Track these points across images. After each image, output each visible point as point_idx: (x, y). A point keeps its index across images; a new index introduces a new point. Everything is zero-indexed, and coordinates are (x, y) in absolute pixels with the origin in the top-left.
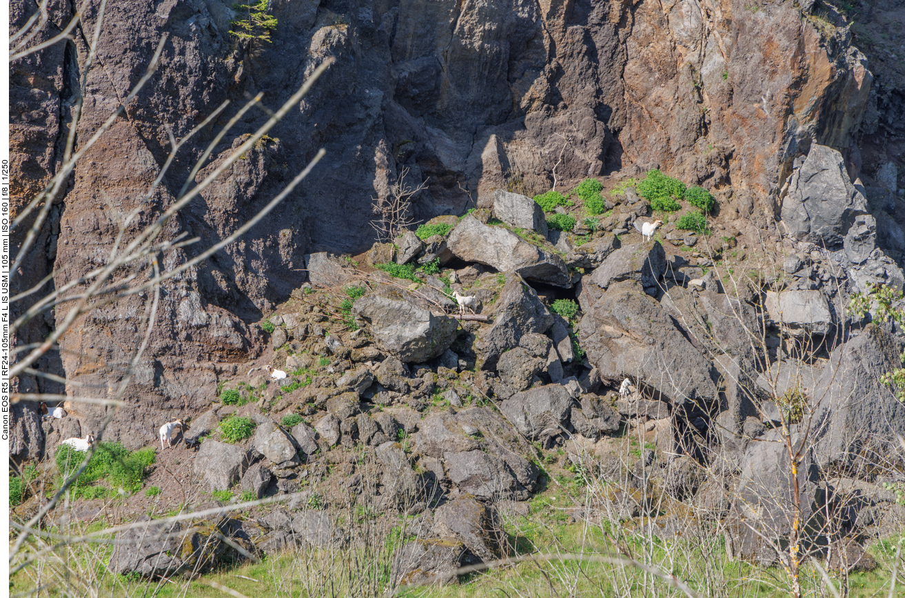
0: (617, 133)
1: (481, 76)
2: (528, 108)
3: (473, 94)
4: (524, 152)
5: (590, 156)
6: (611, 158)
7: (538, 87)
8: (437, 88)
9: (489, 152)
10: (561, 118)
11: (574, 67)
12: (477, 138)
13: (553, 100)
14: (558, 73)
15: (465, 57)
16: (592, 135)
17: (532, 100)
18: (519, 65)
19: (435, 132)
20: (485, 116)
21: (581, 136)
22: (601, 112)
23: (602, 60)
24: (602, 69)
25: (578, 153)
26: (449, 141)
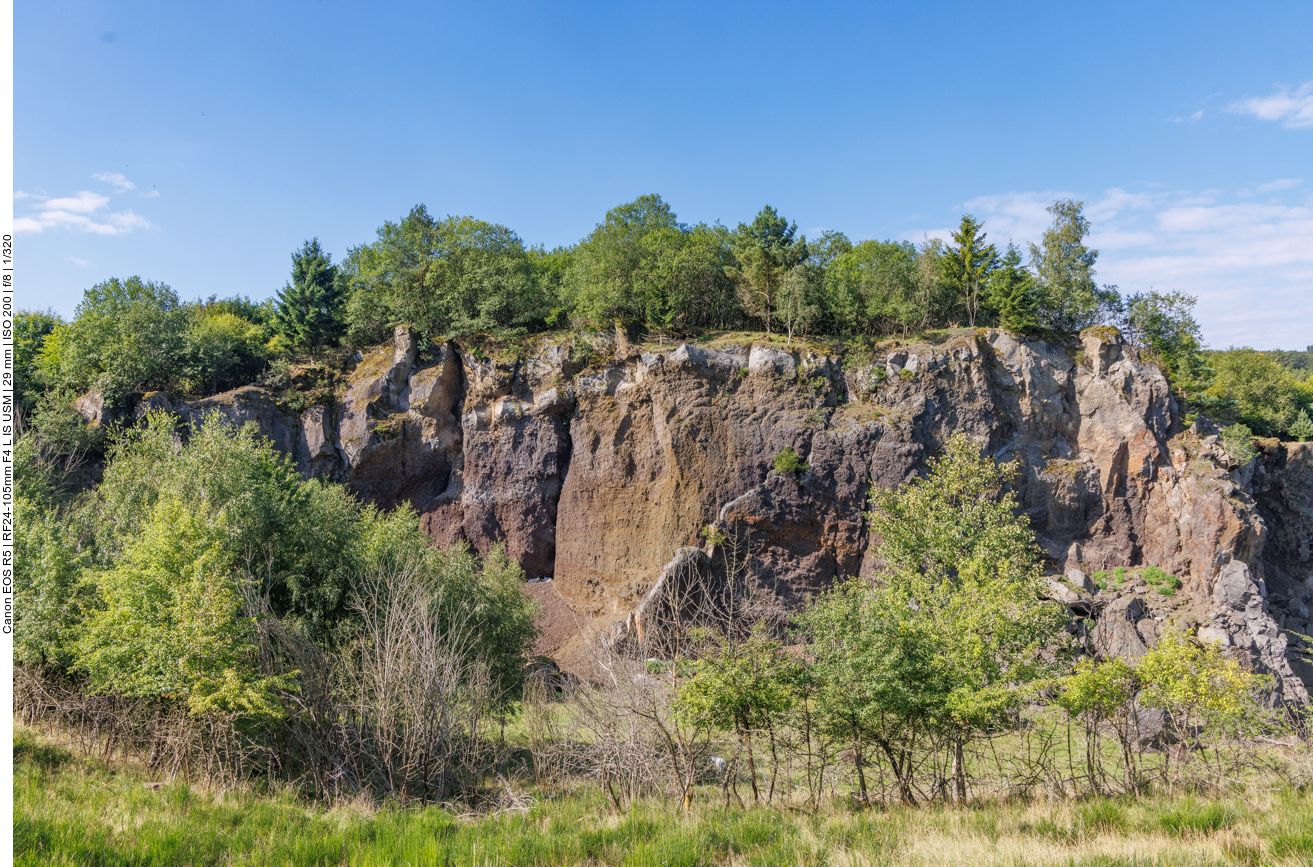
0: (1141, 548)
1: (1070, 517)
2: (1095, 533)
3: (1066, 524)
4: (1091, 552)
5: (1125, 557)
6: (1136, 558)
7: (1100, 523)
8: (1047, 520)
9: (1072, 550)
10: (1112, 538)
11: (1119, 516)
12: (1068, 544)
13: (1108, 530)
14: (1111, 518)
15: (1062, 508)
16: (1126, 547)
17: (1097, 530)
18: (1091, 513)
19: (1047, 540)
20: (1072, 535)
21: (1121, 547)
22: (1132, 537)
23: (1134, 514)
24: (1134, 518)
25: (1119, 555)
26: (1054, 545)
